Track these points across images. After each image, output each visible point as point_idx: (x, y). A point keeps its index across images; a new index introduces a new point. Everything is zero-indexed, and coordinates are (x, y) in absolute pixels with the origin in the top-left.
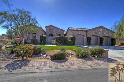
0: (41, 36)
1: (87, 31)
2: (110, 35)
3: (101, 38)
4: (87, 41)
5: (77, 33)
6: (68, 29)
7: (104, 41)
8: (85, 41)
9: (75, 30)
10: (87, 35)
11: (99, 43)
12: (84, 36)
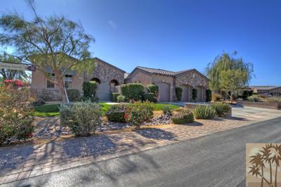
0: (84, 83)
1: (174, 77)
2: (204, 85)
3: (194, 90)
4: (175, 93)
5: (160, 78)
6: (136, 69)
7: (198, 94)
8: (172, 94)
9: (157, 74)
10: (174, 84)
11: (190, 97)
12: (169, 85)
